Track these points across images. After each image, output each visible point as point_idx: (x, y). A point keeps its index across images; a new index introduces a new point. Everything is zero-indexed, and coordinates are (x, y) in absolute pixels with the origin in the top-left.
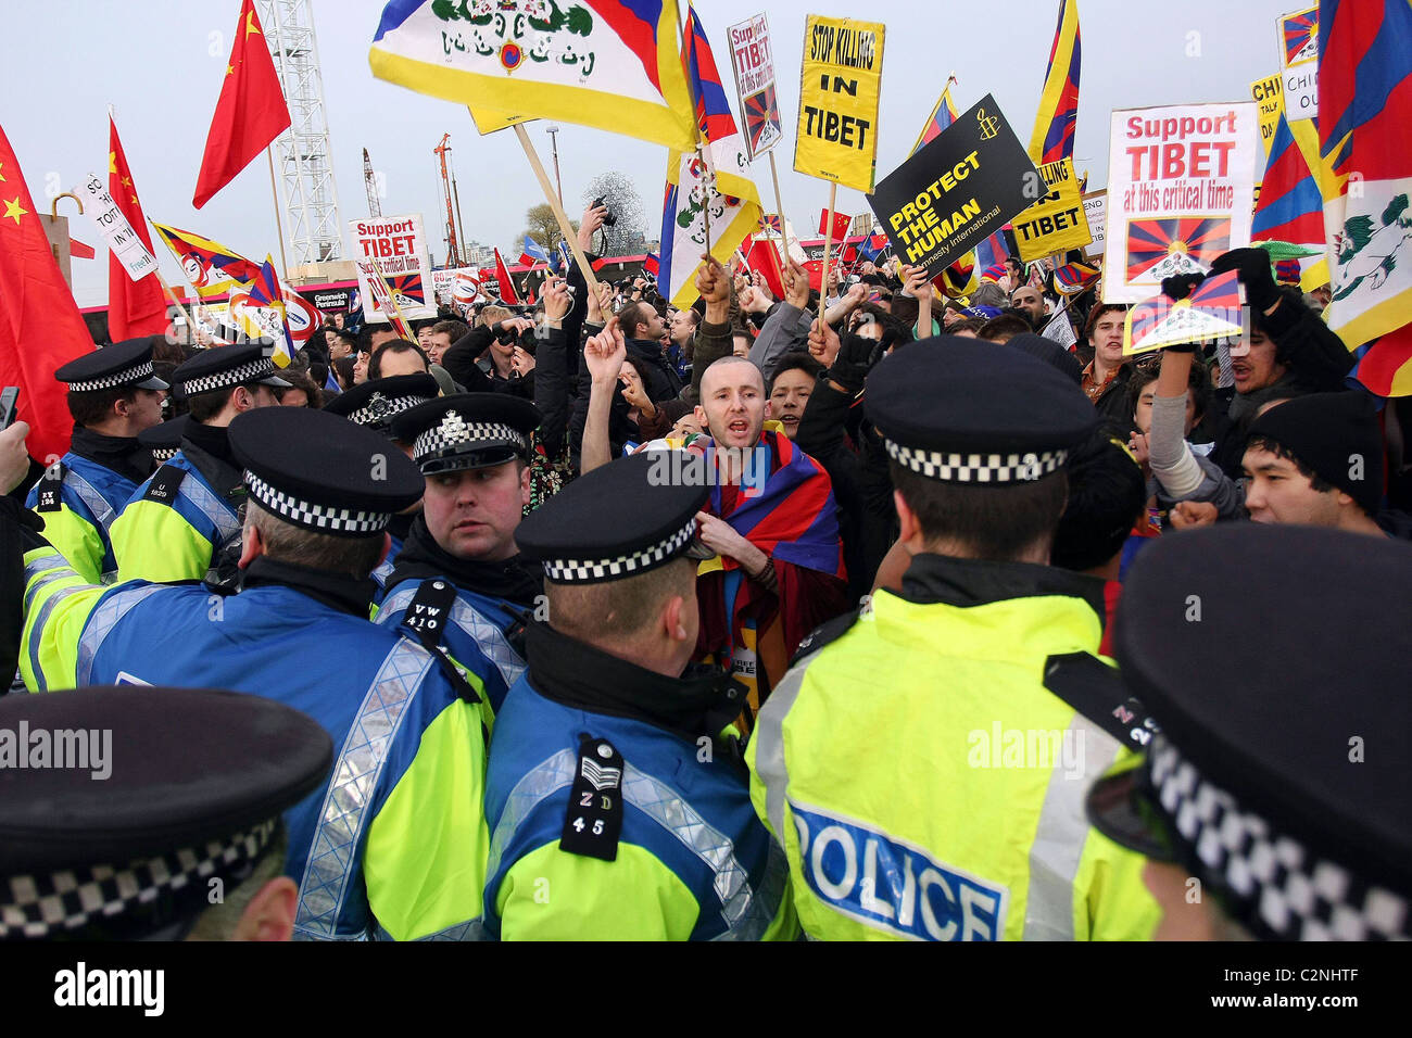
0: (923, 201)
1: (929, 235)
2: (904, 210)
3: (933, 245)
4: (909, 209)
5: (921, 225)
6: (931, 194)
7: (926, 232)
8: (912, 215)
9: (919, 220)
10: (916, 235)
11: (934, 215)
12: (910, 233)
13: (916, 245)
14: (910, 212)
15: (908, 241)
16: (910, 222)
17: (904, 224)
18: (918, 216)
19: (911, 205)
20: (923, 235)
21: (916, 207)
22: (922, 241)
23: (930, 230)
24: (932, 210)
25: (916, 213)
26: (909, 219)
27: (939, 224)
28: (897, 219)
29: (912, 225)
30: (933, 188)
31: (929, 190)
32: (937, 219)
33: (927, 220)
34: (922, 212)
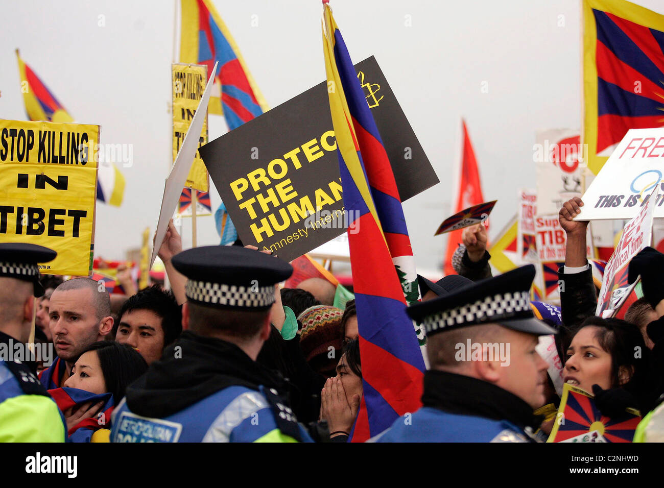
0: (278, 169)
1: (282, 212)
2: (251, 176)
3: (287, 224)
4: (257, 176)
5: (272, 197)
6: (289, 162)
7: (279, 207)
8: (261, 184)
9: (270, 191)
10: (266, 209)
11: (291, 188)
12: (256, 206)
13: (264, 221)
14: (259, 180)
15: (253, 215)
16: (258, 193)
17: (249, 193)
18: (269, 187)
19: (261, 171)
20: (273, 210)
21: (267, 175)
22: (272, 217)
23: (284, 205)
24: (288, 181)
25: (267, 182)
26: (256, 188)
27: (296, 200)
28: (240, 186)
29: (260, 197)
30: (292, 155)
31: (286, 156)
32: (295, 194)
33: (282, 193)
34: (274, 182)
